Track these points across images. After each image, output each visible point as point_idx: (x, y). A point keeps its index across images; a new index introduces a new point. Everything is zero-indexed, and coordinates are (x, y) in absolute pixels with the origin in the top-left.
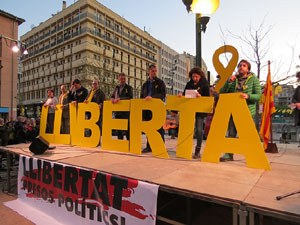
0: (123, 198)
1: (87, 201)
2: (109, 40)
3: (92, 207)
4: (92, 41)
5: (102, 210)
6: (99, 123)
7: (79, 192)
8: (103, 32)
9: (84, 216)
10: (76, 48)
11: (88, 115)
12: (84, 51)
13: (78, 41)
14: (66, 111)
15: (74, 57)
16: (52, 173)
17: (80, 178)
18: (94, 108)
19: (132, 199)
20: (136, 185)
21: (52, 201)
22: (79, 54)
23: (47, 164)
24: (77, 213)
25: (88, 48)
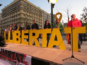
0: (23, 60)
1: (14, 61)
2: (28, 10)
4: (23, 10)
5: (18, 63)
6: (21, 37)
7: (12, 58)
8: (26, 8)
10: (18, 13)
12: (21, 13)
13: (19, 11)
14: (11, 33)
16: (5, 52)
17: (12, 54)
18: (19, 32)
19: (25, 60)
20: (26, 56)
21: (5, 61)
22: (19, 15)
23: (3, 50)
24: (11, 64)
25: (22, 13)
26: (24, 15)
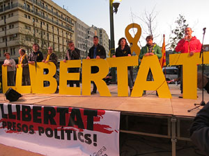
0: (94, 123)
1: (65, 128)
2: (37, 14)
3: (69, 132)
4: (23, 14)
5: (77, 132)
7: (58, 123)
8: (31, 8)
9: (63, 138)
10: (9, 20)
11: (46, 71)
12: (18, 22)
13: (11, 14)
15: (8, 27)
16: (31, 113)
20: (104, 113)
21: (32, 133)
22: (12, 25)
24: (57, 137)
25: (20, 20)
26: (27, 26)
